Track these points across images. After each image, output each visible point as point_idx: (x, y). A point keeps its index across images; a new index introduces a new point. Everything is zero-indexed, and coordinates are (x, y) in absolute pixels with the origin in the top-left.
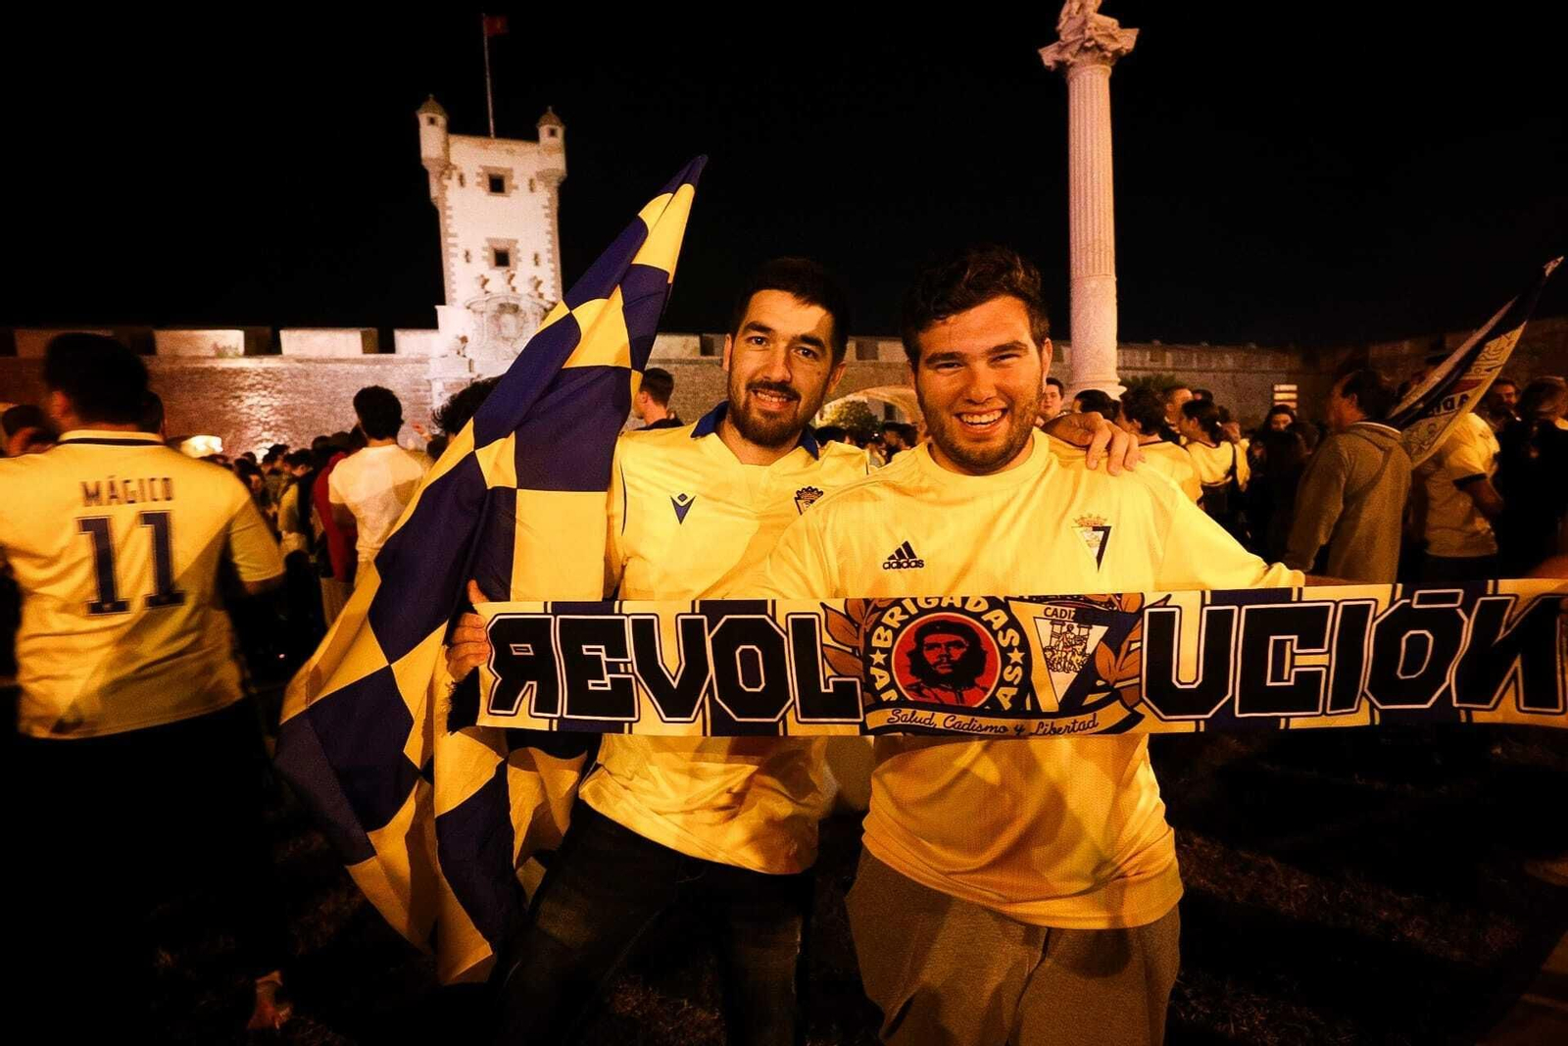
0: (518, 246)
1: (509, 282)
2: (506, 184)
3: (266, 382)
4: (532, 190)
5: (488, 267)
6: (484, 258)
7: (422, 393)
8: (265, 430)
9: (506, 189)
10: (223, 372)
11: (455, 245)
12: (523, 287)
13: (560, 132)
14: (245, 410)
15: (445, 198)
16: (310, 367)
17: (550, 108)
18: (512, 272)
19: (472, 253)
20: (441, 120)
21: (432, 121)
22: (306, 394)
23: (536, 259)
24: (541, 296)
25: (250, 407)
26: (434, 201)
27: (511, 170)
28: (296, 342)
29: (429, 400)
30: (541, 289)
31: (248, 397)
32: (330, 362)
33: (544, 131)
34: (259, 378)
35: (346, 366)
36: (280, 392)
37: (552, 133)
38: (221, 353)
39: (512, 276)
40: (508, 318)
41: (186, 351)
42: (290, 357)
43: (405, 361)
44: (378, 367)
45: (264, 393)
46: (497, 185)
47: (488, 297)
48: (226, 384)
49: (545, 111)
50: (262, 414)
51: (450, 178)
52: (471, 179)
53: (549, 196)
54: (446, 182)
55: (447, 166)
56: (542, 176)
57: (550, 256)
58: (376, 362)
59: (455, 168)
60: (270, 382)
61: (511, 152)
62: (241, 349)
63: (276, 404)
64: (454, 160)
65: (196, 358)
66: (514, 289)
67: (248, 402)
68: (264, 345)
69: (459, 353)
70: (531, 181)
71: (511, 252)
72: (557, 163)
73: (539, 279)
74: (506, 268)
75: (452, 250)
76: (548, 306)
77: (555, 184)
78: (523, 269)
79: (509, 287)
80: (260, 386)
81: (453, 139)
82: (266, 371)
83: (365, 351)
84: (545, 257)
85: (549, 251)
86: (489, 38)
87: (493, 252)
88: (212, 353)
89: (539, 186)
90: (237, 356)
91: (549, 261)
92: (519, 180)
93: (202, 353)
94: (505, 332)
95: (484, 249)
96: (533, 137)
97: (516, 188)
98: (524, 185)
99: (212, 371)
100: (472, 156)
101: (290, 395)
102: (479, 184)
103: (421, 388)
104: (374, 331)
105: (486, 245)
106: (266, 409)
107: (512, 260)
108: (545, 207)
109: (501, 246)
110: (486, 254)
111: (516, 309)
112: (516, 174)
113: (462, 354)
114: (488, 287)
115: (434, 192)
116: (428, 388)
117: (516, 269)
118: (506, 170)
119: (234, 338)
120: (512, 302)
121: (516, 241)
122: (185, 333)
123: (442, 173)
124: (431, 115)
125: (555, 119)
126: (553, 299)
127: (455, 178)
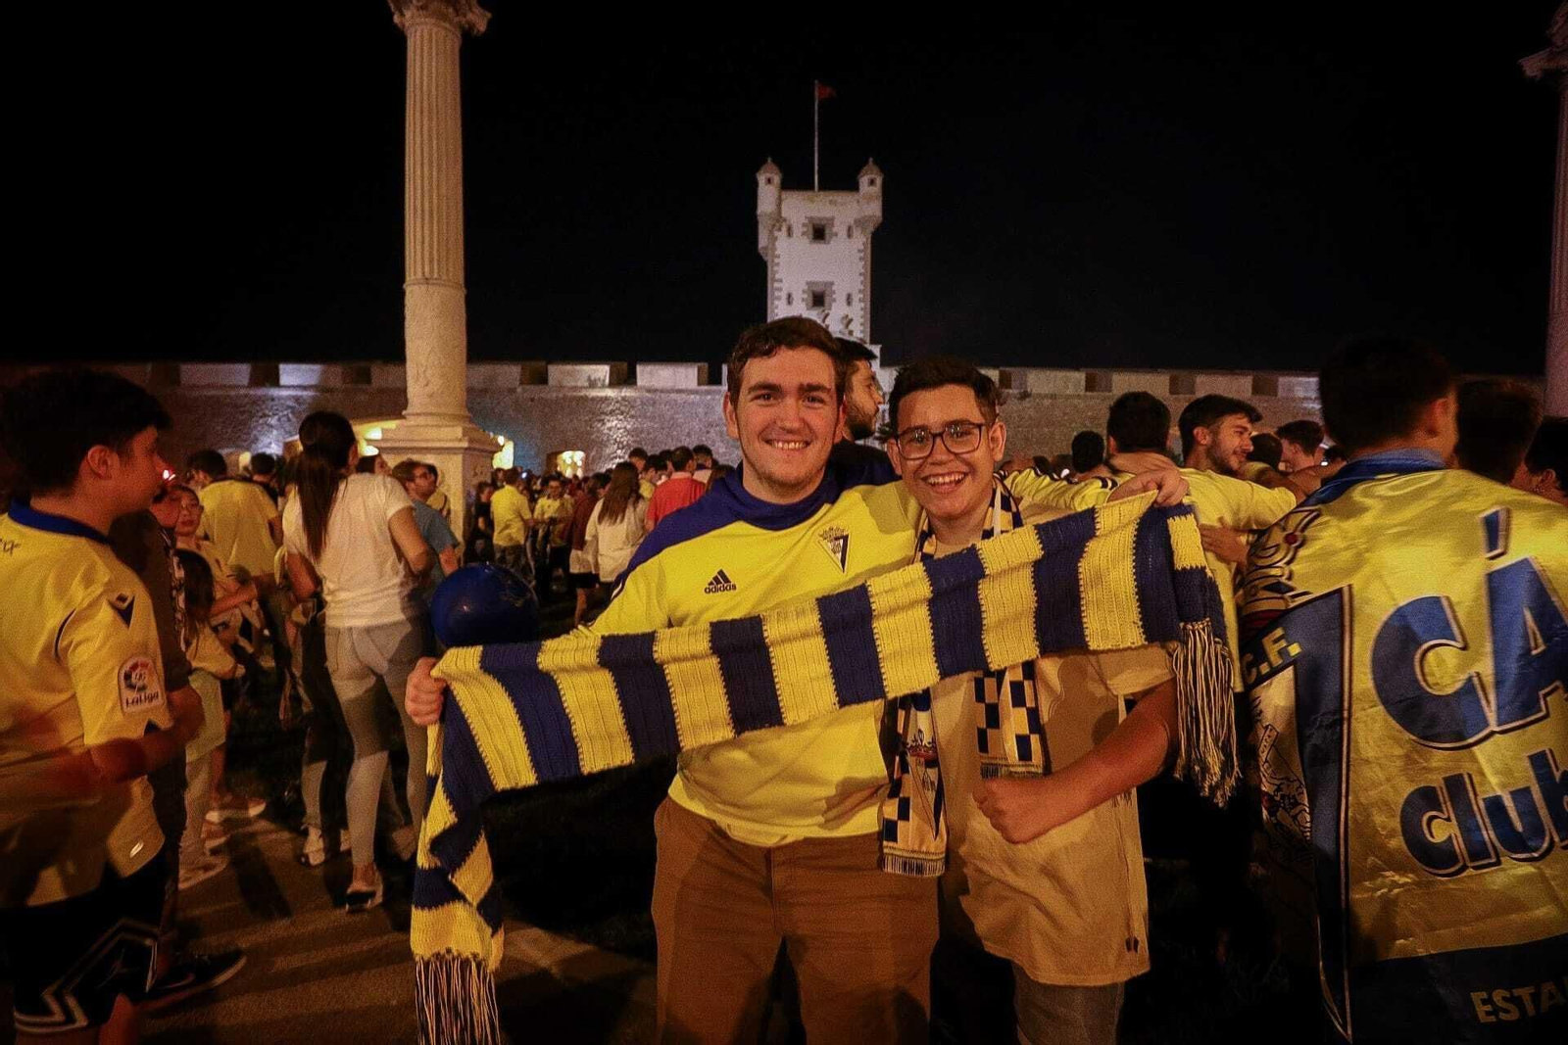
0: (834, 288)
2: (827, 231)
3: (623, 408)
4: (849, 236)
5: (805, 308)
6: (803, 300)
8: (618, 448)
9: (827, 237)
10: (593, 399)
11: (780, 289)
12: (835, 324)
13: (879, 181)
14: (606, 431)
15: (774, 249)
16: (657, 396)
17: (871, 159)
18: (827, 312)
19: (794, 296)
20: (777, 179)
21: (769, 181)
22: (652, 418)
23: (849, 300)
24: (851, 333)
25: (610, 429)
26: (761, 252)
27: (833, 219)
28: (653, 376)
30: (851, 327)
31: (609, 421)
32: (672, 393)
33: (864, 181)
34: (618, 405)
35: (683, 395)
36: (632, 417)
37: (872, 182)
38: (592, 384)
39: (827, 315)
41: (569, 382)
42: (641, 388)
44: (709, 397)
45: (621, 417)
46: (819, 233)
48: (595, 409)
49: (866, 163)
50: (618, 435)
51: (780, 230)
52: (797, 230)
53: (865, 240)
54: (776, 233)
55: (778, 220)
56: (858, 222)
57: (862, 296)
58: (708, 393)
59: (785, 220)
60: (625, 408)
61: (833, 202)
62: (607, 381)
63: (629, 427)
64: (784, 213)
65: (575, 388)
67: (609, 425)
68: (624, 378)
70: (849, 229)
71: (827, 292)
72: (874, 209)
73: (850, 317)
74: (822, 309)
75: (777, 294)
77: (871, 229)
78: (838, 308)
80: (617, 412)
81: (785, 195)
82: (624, 399)
83: (699, 384)
84: (856, 297)
85: (861, 291)
86: (820, 102)
87: (811, 295)
88: (586, 384)
89: (856, 233)
90: (603, 386)
91: (861, 300)
92: (840, 228)
93: (579, 384)
95: (804, 292)
96: (853, 186)
97: (836, 235)
98: (843, 233)
99: (585, 399)
100: (800, 208)
101: (640, 420)
102: (804, 234)
104: (706, 365)
105: (807, 287)
106: (621, 431)
107: (827, 300)
108: (859, 251)
109: (818, 289)
110: (805, 296)
112: (837, 222)
115: (763, 241)
117: (830, 309)
118: (827, 219)
119: (602, 371)
121: (832, 284)
122: (569, 367)
123: (774, 226)
124: (768, 175)
125: (875, 169)
126: (861, 336)
127: (784, 229)
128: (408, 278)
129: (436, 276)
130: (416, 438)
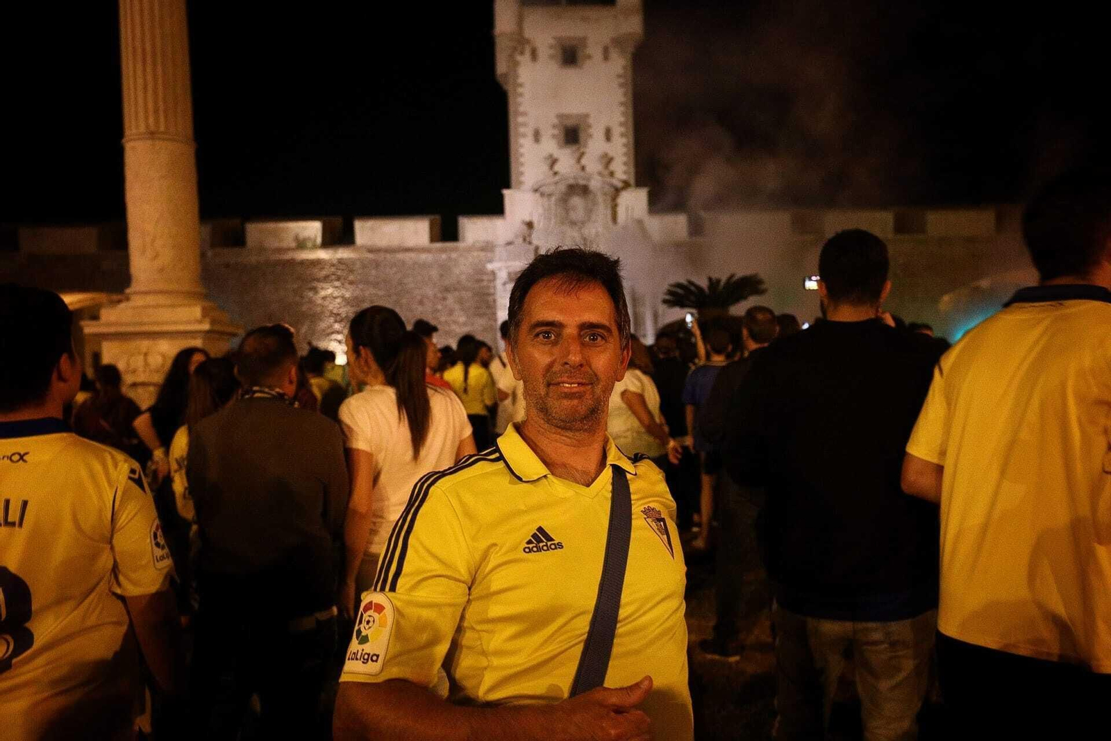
0: (590, 121)
1: (579, 160)
2: (580, 54)
3: (339, 273)
4: (606, 58)
5: (555, 146)
6: (554, 136)
7: (485, 283)
8: (336, 321)
9: (580, 60)
10: (302, 263)
11: (524, 125)
12: (592, 164)
14: (319, 302)
15: (516, 76)
16: (381, 257)
18: (582, 150)
19: (542, 132)
22: (376, 285)
23: (608, 135)
24: (612, 174)
25: (324, 298)
26: (500, 80)
27: (586, 39)
28: (369, 232)
29: (492, 291)
30: (612, 167)
31: (322, 288)
32: (399, 252)
34: (333, 269)
35: (413, 255)
36: (351, 283)
38: (301, 244)
39: (582, 154)
40: (576, 201)
41: (272, 243)
42: (362, 247)
43: (469, 249)
44: (444, 256)
45: (337, 284)
46: (570, 56)
47: (557, 178)
48: (306, 275)
50: (334, 306)
51: (522, 52)
52: (544, 52)
53: (623, 63)
54: (519, 58)
55: (520, 42)
56: (618, 42)
57: (623, 129)
58: (443, 251)
59: (528, 41)
60: (343, 272)
61: (584, 19)
62: (319, 240)
63: (347, 295)
64: (528, 33)
65: (280, 250)
66: (583, 168)
67: (323, 293)
68: (339, 236)
69: (524, 240)
70: (606, 48)
71: (582, 127)
72: (634, 26)
73: (610, 155)
74: (576, 146)
75: (522, 130)
76: (620, 185)
77: (630, 49)
78: (595, 146)
79: (578, 167)
80: (333, 277)
81: (527, 12)
82: (340, 261)
83: (433, 240)
84: (617, 131)
85: (621, 124)
87: (563, 130)
88: (293, 245)
89: (614, 55)
90: (315, 247)
91: (622, 135)
92: (594, 50)
93: (284, 244)
94: (573, 216)
95: (554, 126)
97: (589, 57)
98: (598, 55)
99: (292, 263)
100: (546, 27)
101: (361, 286)
102: (551, 57)
103: (485, 277)
104: (438, 217)
105: (556, 121)
106: (338, 300)
107: (582, 136)
108: (618, 76)
109: (570, 123)
110: (556, 132)
111: (584, 190)
112: (590, 42)
113: (528, 239)
114: (557, 168)
115: (501, 67)
116: (491, 278)
117: (586, 147)
118: (579, 40)
119: (313, 229)
120: (582, 182)
121: (587, 116)
122: (271, 226)
123: (515, 49)
126: (624, 177)
127: (527, 51)
128: (127, 132)
129: (162, 129)
130: (146, 320)
